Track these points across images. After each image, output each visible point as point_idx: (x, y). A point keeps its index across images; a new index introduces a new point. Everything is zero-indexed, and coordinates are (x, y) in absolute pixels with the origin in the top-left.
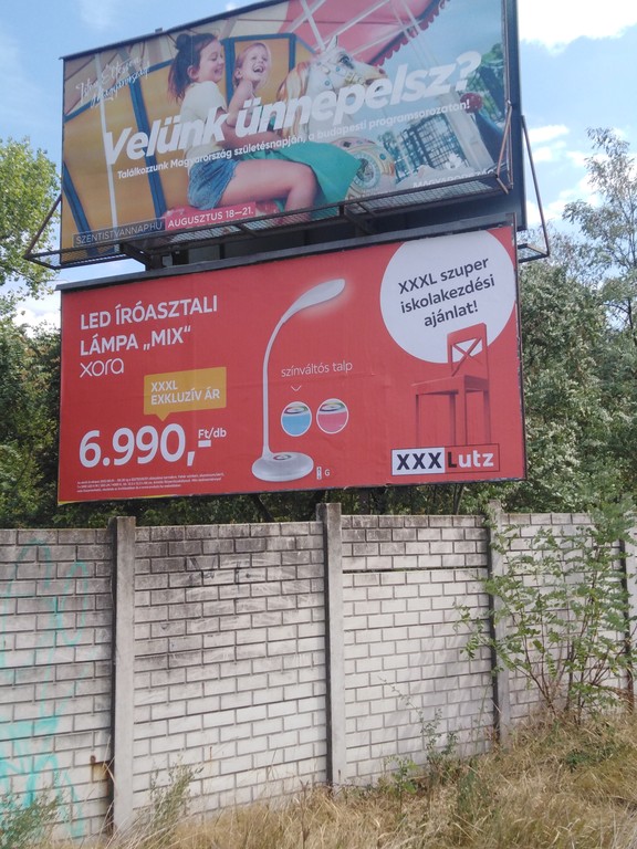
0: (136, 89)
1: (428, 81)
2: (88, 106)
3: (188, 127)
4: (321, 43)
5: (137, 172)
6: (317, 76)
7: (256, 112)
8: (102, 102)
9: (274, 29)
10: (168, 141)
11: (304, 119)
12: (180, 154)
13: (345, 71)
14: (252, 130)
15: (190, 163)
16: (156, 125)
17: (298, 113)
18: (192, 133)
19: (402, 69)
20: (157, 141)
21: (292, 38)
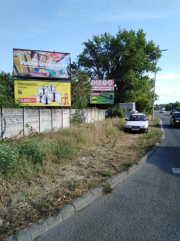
0: (25, 56)
1: (62, 66)
2: (17, 56)
3: (33, 63)
4: (50, 58)
5: (25, 66)
6: (50, 62)
7: (42, 64)
8: (20, 56)
9: (45, 54)
10: (30, 64)
11: (48, 66)
12: (32, 66)
13: (53, 62)
14: (42, 65)
15: (33, 67)
16: (28, 61)
17: (48, 65)
18: (34, 64)
19: (60, 64)
20: (28, 63)
21: (47, 56)
